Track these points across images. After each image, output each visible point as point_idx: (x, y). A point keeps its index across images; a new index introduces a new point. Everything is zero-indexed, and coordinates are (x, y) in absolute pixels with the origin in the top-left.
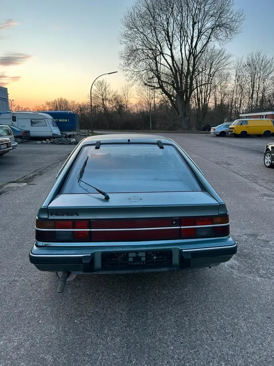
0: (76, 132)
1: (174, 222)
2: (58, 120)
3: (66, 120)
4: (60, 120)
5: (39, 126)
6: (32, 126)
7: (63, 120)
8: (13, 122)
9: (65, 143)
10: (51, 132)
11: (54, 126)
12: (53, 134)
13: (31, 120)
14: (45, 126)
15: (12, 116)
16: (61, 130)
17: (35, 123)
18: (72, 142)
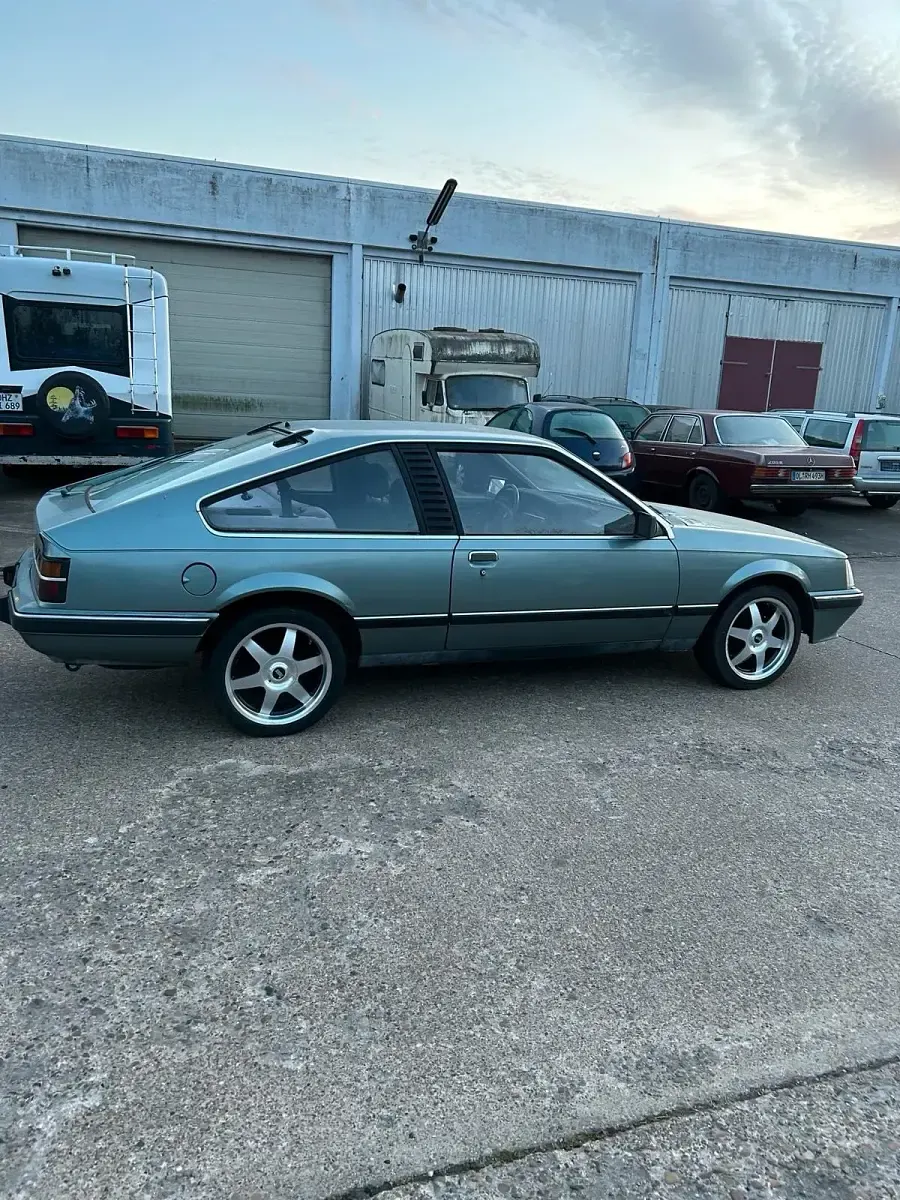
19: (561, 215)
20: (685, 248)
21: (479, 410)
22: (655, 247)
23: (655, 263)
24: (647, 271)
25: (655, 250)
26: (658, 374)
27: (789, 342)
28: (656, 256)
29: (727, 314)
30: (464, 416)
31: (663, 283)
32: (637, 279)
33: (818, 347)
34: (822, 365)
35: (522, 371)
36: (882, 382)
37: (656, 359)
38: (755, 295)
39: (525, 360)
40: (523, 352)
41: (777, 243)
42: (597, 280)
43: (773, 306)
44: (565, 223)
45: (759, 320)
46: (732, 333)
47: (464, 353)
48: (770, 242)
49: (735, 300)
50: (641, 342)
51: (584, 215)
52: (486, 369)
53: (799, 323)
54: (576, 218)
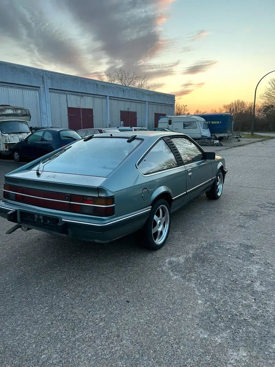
0: (227, 134)
1: (67, 198)
2: (211, 123)
3: (218, 122)
4: (212, 123)
5: (190, 128)
6: (184, 128)
7: (215, 123)
8: (169, 125)
9: (207, 144)
10: (200, 134)
11: (204, 128)
12: (202, 136)
13: (184, 123)
14: (195, 128)
15: (168, 120)
16: (212, 132)
17: (187, 126)
18: (215, 144)
19: (10, 66)
20: (52, 79)
21: (14, 133)
22: (43, 78)
23: (43, 84)
24: (42, 86)
25: (43, 80)
26: (50, 119)
27: (84, 108)
28: (43, 81)
29: (67, 100)
30: (9, 136)
31: (47, 91)
32: (38, 89)
33: (92, 109)
34: (94, 115)
35: (25, 119)
36: (109, 120)
37: (49, 114)
38: (73, 95)
39: (26, 115)
40: (24, 113)
41: (77, 79)
42: (26, 89)
43: (79, 98)
44: (12, 69)
45: (76, 102)
46: (69, 106)
47: (4, 113)
48: (74, 79)
49: (68, 96)
50: (44, 109)
51: (19, 67)
52: (13, 119)
53: (86, 103)
54: (15, 67)
